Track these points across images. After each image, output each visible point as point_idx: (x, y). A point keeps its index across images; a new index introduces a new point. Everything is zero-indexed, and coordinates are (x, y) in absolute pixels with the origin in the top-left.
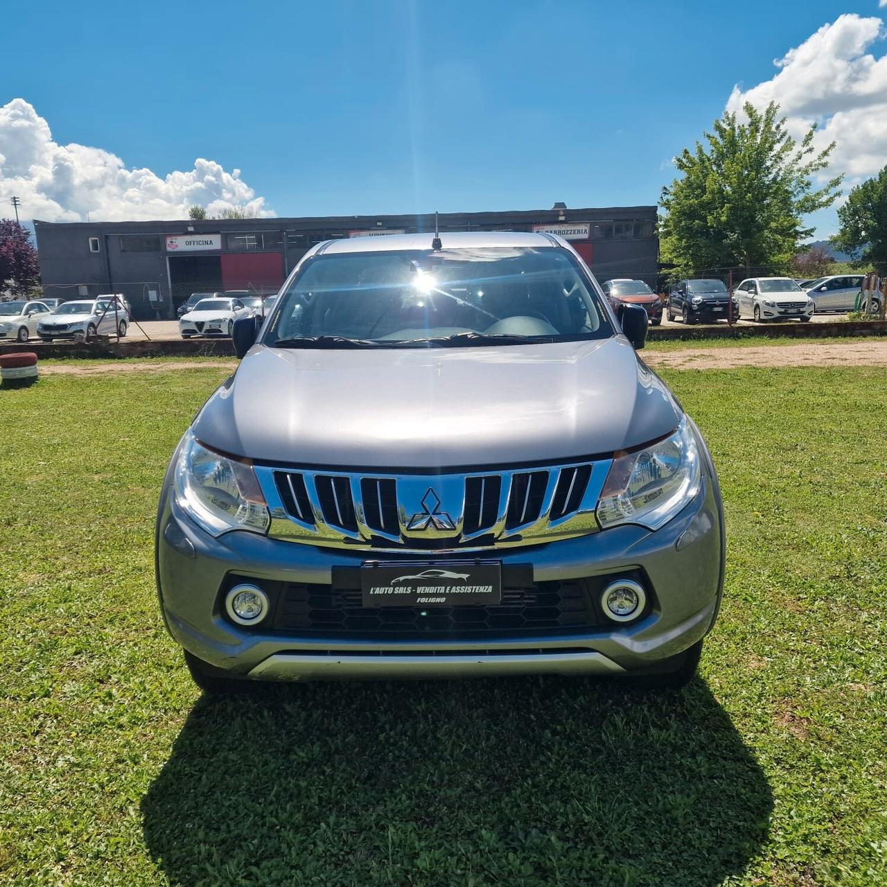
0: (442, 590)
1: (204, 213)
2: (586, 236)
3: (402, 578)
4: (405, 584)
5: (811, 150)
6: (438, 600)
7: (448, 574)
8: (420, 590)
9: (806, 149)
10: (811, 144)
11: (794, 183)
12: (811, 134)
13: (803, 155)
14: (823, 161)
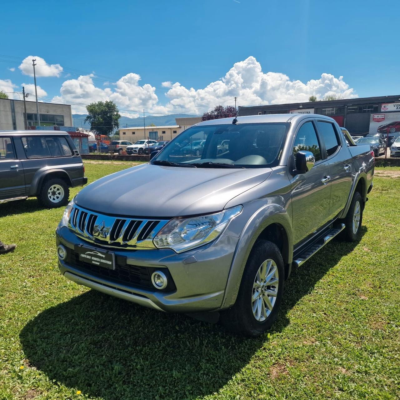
0: (98, 260)
1: (316, 98)
3: (88, 253)
4: (89, 255)
6: (98, 263)
7: (99, 254)
8: (93, 258)
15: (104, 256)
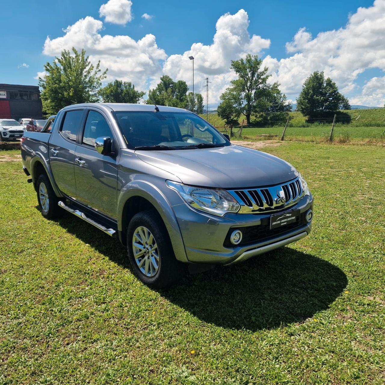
0: (286, 220)
2: (5, 97)
3: (279, 218)
4: (279, 220)
5: (100, 71)
6: (284, 224)
8: (282, 221)
9: (98, 70)
10: (100, 68)
11: (95, 83)
12: (99, 64)
13: (97, 73)
14: (105, 76)
15: (290, 215)
